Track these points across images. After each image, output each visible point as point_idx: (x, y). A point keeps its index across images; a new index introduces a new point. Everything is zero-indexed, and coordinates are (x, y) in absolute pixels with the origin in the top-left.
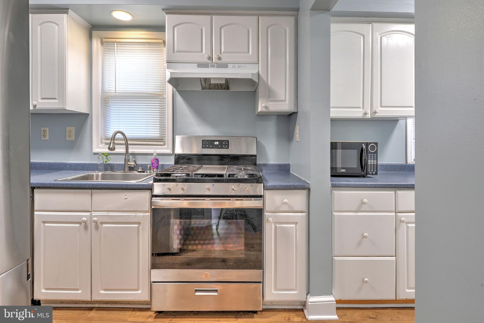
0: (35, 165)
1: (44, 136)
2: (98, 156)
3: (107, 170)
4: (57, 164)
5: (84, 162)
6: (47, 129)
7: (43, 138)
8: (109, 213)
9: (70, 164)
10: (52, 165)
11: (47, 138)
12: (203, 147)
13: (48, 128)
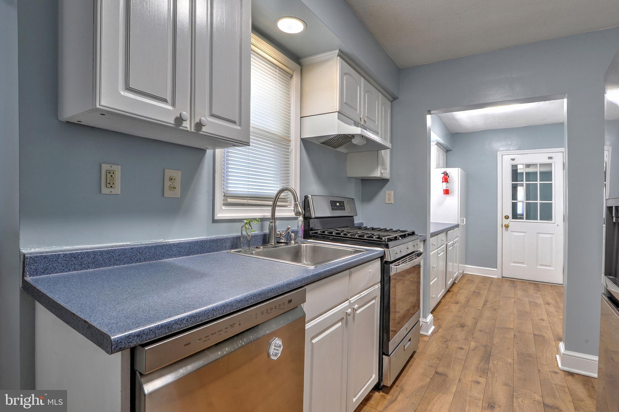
0: (92, 256)
1: (110, 185)
2: (243, 224)
3: (236, 247)
4: (152, 247)
5: (196, 238)
6: (118, 169)
7: (105, 190)
8: (361, 294)
9: (179, 245)
10: (141, 251)
11: (117, 190)
12: (333, 209)
13: (120, 166)
